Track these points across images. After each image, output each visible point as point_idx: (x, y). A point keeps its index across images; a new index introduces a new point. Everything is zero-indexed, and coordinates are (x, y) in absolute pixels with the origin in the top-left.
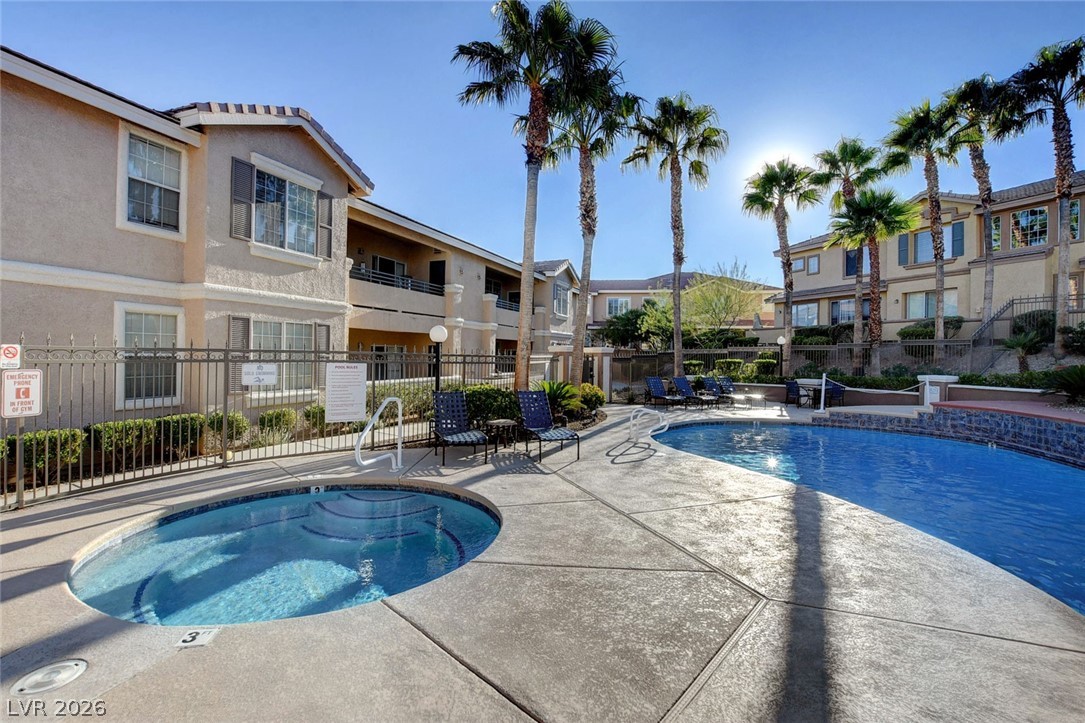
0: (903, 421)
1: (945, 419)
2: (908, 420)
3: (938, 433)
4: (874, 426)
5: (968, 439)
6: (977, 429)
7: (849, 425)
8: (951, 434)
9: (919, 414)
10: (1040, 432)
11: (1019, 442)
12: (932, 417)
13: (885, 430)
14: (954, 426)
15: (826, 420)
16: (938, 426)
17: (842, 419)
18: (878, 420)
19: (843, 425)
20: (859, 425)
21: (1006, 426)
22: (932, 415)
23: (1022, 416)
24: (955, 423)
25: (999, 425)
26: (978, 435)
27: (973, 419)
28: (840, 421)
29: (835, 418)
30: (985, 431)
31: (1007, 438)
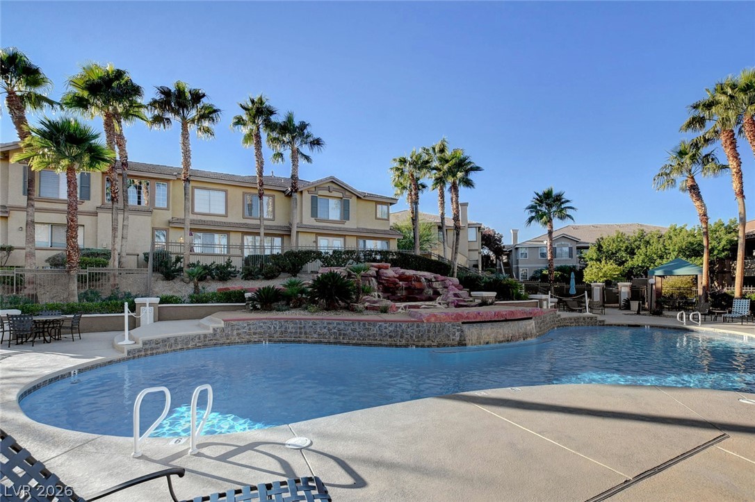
0: (202, 336)
1: (232, 330)
2: (205, 336)
3: (228, 341)
4: (179, 347)
5: (249, 342)
6: (255, 334)
7: (160, 350)
8: (237, 340)
9: (214, 329)
10: (300, 328)
11: (285, 336)
12: (223, 330)
13: (188, 349)
14: (238, 334)
15: (139, 351)
16: (227, 336)
17: (153, 346)
18: (183, 340)
19: (155, 352)
20: (167, 349)
21: (275, 328)
22: (223, 328)
23: (287, 320)
24: (239, 332)
25: (270, 328)
26: (256, 338)
27: (251, 327)
28: (152, 349)
29: (147, 346)
30: (260, 333)
31: (275, 336)
